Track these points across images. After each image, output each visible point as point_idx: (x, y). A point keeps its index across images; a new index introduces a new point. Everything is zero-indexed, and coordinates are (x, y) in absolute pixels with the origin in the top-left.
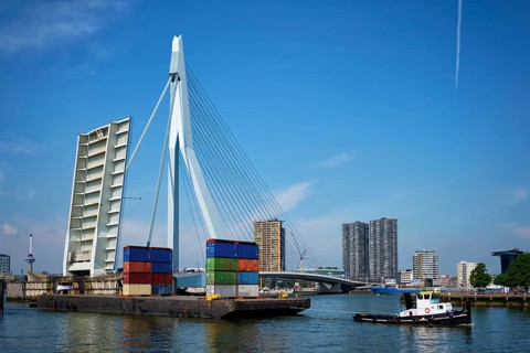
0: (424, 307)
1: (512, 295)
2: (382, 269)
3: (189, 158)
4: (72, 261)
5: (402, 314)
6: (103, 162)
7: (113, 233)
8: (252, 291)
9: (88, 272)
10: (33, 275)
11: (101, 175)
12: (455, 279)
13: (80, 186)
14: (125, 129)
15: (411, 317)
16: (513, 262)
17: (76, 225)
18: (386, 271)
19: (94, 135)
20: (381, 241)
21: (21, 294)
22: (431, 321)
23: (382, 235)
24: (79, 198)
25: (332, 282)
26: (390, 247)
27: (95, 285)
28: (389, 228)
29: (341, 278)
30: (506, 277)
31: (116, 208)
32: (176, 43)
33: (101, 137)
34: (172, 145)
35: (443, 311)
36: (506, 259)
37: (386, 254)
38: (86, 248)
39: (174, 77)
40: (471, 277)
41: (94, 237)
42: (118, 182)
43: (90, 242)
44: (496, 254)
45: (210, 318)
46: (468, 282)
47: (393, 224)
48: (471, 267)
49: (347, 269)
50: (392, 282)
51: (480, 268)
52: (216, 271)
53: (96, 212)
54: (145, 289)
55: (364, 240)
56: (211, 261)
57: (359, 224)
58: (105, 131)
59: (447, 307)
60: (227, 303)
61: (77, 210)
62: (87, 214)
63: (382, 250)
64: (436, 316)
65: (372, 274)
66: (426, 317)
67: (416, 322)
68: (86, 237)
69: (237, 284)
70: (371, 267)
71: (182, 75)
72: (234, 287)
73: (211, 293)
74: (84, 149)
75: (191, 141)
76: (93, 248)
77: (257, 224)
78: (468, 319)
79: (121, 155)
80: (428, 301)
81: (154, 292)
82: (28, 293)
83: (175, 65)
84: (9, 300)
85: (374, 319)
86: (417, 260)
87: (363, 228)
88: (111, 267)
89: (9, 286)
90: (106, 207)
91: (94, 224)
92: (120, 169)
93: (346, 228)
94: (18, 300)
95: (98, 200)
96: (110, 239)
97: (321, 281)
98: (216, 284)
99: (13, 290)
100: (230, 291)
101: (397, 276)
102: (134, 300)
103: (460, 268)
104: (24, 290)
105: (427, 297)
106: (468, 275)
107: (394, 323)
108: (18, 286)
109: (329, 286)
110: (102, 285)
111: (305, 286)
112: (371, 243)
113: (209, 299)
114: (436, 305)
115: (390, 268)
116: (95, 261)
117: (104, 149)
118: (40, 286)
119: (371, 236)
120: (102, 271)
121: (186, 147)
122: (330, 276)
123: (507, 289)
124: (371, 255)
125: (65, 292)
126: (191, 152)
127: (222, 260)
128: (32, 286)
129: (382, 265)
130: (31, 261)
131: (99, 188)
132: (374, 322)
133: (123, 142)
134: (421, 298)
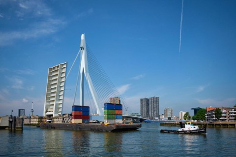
0: (188, 127)
1: (198, 123)
2: (154, 114)
3: (87, 76)
4: (47, 112)
5: (179, 130)
6: (57, 77)
7: (61, 102)
8: (120, 121)
9: (52, 115)
10: (33, 116)
11: (56, 82)
12: (178, 117)
13: (49, 86)
14: (65, 66)
15: (183, 131)
16: (198, 112)
17: (48, 99)
18: (155, 115)
19: (54, 68)
20: (154, 105)
21: (29, 123)
22: (191, 132)
23: (154, 102)
24: (49, 90)
25: (137, 119)
26: (157, 107)
27: (55, 120)
28: (156, 100)
29: (140, 117)
30: (196, 117)
31: (62, 93)
32: (83, 36)
33: (56, 69)
34: (81, 72)
35: (196, 129)
36: (196, 110)
37: (155, 109)
38: (52, 107)
39: (82, 48)
40: (184, 117)
41: (54, 103)
42: (63, 84)
43: (53, 105)
44: (192, 109)
45: (107, 131)
46: (183, 118)
47: (157, 99)
48: (184, 113)
49: (142, 114)
50: (157, 118)
51: (187, 114)
52: (108, 114)
53: (55, 95)
54: (80, 121)
55: (148, 104)
56: (106, 111)
57: (146, 99)
58: (58, 67)
59: (197, 127)
60: (113, 126)
61: (48, 94)
62: (52, 95)
63: (154, 108)
64: (193, 131)
65: (150, 116)
66: (189, 131)
67: (185, 133)
68: (51, 103)
69: (115, 119)
70: (150, 113)
71: (85, 48)
72: (114, 120)
73: (106, 123)
74: (50, 73)
75: (88, 70)
76: (54, 107)
77: (111, 99)
78: (205, 132)
79: (64, 75)
80: (190, 125)
81: (83, 122)
82: (31, 122)
83: (82, 44)
84: (25, 125)
85: (169, 132)
86: (166, 111)
87: (147, 100)
88: (60, 113)
89: (25, 120)
90: (58, 93)
91: (54, 99)
92: (63, 80)
93: (142, 100)
94: (28, 125)
95: (56, 90)
96: (60, 104)
97: (133, 118)
98: (108, 119)
99: (26, 121)
100: (112, 122)
101: (159, 116)
102: (77, 125)
103: (180, 114)
104: (30, 121)
105: (189, 124)
106: (183, 116)
107: (176, 133)
108: (28, 120)
109: (136, 120)
110: (57, 120)
111: (127, 120)
112: (150, 105)
113: (106, 124)
114: (193, 127)
115: (157, 114)
116: (55, 111)
117: (58, 73)
118: (35, 120)
119: (150, 103)
120: (57, 115)
121: (86, 72)
122: (136, 116)
123: (196, 121)
124: (150, 109)
125: (50, 122)
126: (88, 74)
127: (110, 111)
128: (33, 120)
129: (154, 112)
130: (32, 112)
131: (56, 86)
132: (169, 133)
133: (64, 70)
134: (187, 124)
